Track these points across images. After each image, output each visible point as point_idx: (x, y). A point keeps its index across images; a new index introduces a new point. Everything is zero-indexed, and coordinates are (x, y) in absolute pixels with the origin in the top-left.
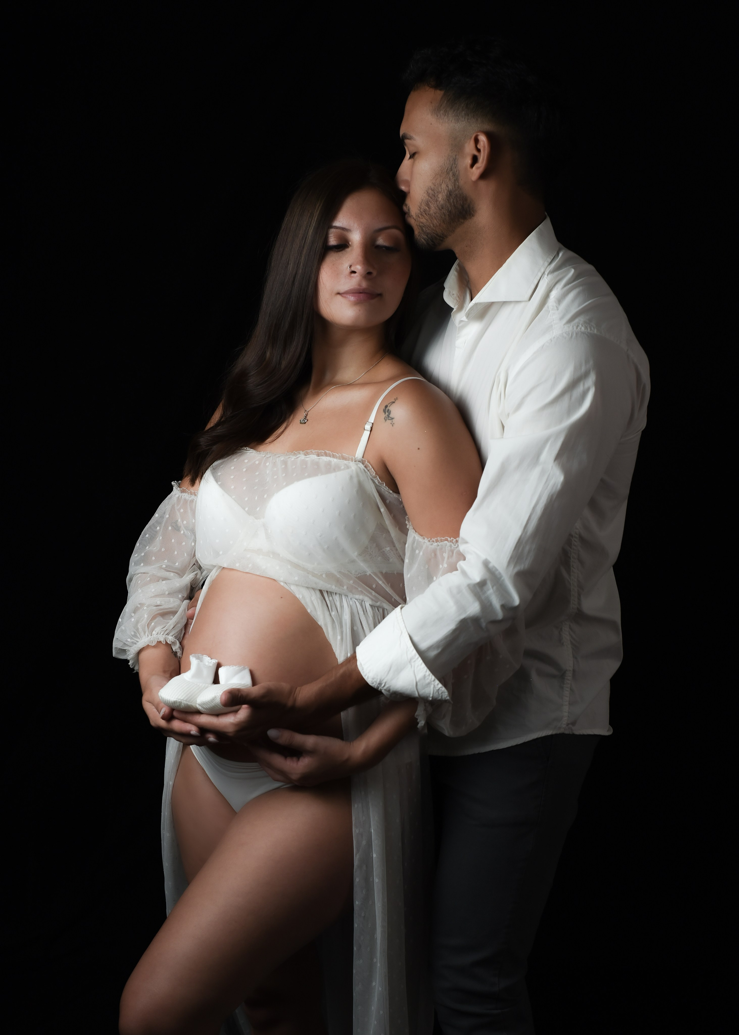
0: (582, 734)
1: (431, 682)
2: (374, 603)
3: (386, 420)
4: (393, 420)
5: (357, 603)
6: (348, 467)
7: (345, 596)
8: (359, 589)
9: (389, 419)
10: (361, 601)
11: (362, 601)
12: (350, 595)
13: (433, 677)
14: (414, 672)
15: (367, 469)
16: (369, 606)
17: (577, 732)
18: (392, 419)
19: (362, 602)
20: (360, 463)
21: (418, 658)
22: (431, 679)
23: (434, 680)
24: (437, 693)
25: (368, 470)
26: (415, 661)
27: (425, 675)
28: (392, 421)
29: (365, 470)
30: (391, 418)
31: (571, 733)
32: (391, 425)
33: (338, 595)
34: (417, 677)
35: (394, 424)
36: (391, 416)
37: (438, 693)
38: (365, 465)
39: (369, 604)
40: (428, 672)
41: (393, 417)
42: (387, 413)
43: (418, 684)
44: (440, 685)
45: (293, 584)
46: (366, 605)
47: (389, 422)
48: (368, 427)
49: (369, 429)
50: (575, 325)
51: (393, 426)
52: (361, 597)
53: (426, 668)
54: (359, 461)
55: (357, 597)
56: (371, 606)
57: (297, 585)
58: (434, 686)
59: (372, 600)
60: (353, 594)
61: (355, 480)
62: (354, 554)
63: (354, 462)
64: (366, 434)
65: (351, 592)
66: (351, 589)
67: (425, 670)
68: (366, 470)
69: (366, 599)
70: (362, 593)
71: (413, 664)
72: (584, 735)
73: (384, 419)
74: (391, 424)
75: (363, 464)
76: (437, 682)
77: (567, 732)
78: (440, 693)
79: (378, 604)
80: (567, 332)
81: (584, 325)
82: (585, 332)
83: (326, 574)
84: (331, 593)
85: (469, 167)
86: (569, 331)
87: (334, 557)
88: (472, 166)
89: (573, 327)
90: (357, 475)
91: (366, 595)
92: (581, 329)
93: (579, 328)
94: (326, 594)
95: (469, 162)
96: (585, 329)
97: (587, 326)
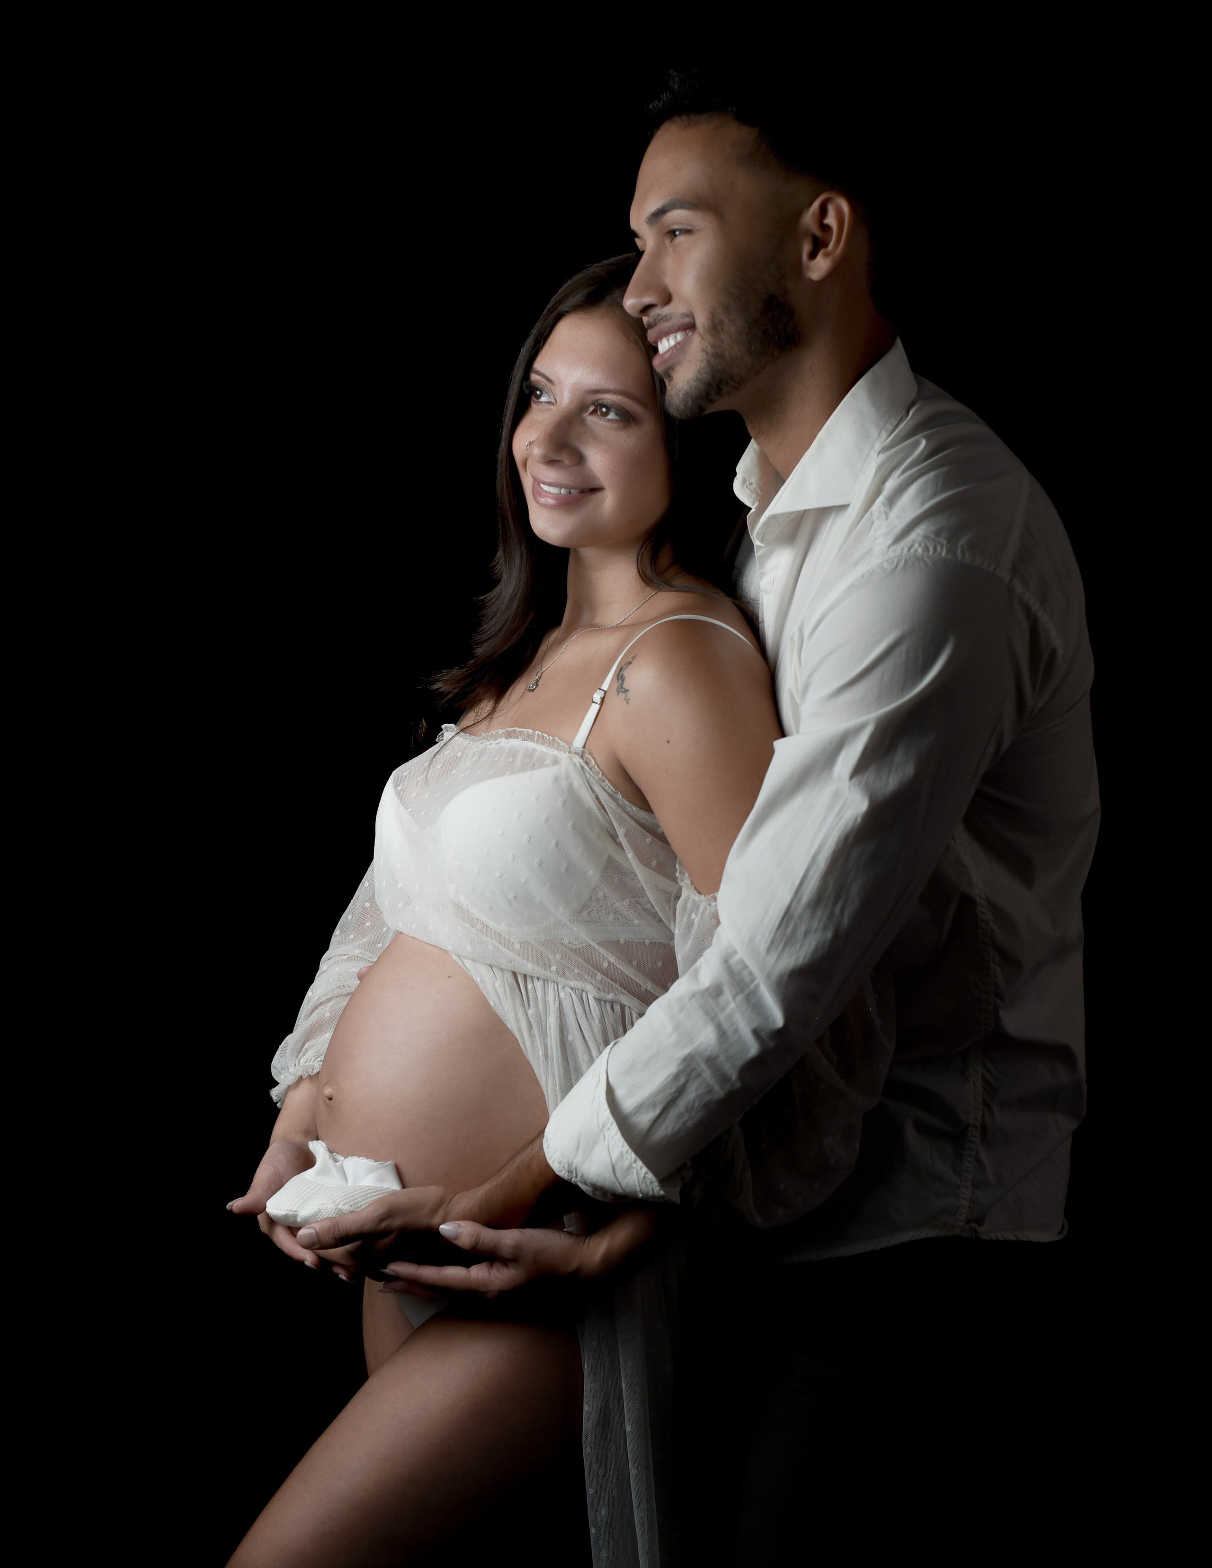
1: (632, 1164)
2: (602, 995)
3: (618, 693)
4: (628, 693)
5: (572, 993)
6: (556, 762)
7: (553, 984)
8: (576, 971)
9: (622, 692)
10: (581, 991)
11: (583, 991)
12: (561, 982)
13: (633, 1155)
14: (608, 1146)
15: (588, 766)
18: (627, 691)
19: (581, 995)
20: (576, 756)
21: (612, 1123)
22: (631, 1158)
23: (635, 1161)
24: (644, 1185)
25: (591, 769)
26: (609, 1129)
27: (622, 1152)
28: (626, 696)
29: (584, 768)
30: (624, 689)
32: (625, 702)
34: (612, 1156)
35: (629, 700)
36: (625, 686)
37: (646, 1183)
38: (585, 760)
39: (594, 997)
40: (626, 1147)
41: (627, 688)
42: (620, 681)
43: (616, 1168)
44: (645, 1169)
45: (468, 958)
46: (589, 997)
47: (622, 695)
48: (597, 697)
49: (599, 701)
50: (907, 545)
51: (627, 703)
52: (579, 984)
53: (622, 1140)
54: (576, 753)
55: (572, 984)
56: (599, 1000)
57: (474, 960)
58: (637, 1171)
59: (599, 990)
60: (566, 979)
62: (560, 913)
63: (567, 753)
64: (595, 708)
65: (563, 975)
66: (562, 972)
67: (621, 1144)
68: (586, 767)
69: (588, 987)
70: (580, 977)
71: (606, 1134)
73: (616, 691)
74: (625, 699)
75: (582, 757)
76: (640, 1163)
78: (648, 1182)
79: (610, 997)
80: (890, 559)
81: (923, 544)
82: (923, 557)
83: (521, 943)
84: (532, 977)
85: (805, 257)
86: (894, 557)
87: (528, 914)
88: (813, 255)
89: (902, 548)
90: (568, 776)
91: (585, 980)
92: (916, 551)
93: (912, 551)
94: (523, 978)
95: (806, 248)
96: (923, 551)
97: (928, 544)
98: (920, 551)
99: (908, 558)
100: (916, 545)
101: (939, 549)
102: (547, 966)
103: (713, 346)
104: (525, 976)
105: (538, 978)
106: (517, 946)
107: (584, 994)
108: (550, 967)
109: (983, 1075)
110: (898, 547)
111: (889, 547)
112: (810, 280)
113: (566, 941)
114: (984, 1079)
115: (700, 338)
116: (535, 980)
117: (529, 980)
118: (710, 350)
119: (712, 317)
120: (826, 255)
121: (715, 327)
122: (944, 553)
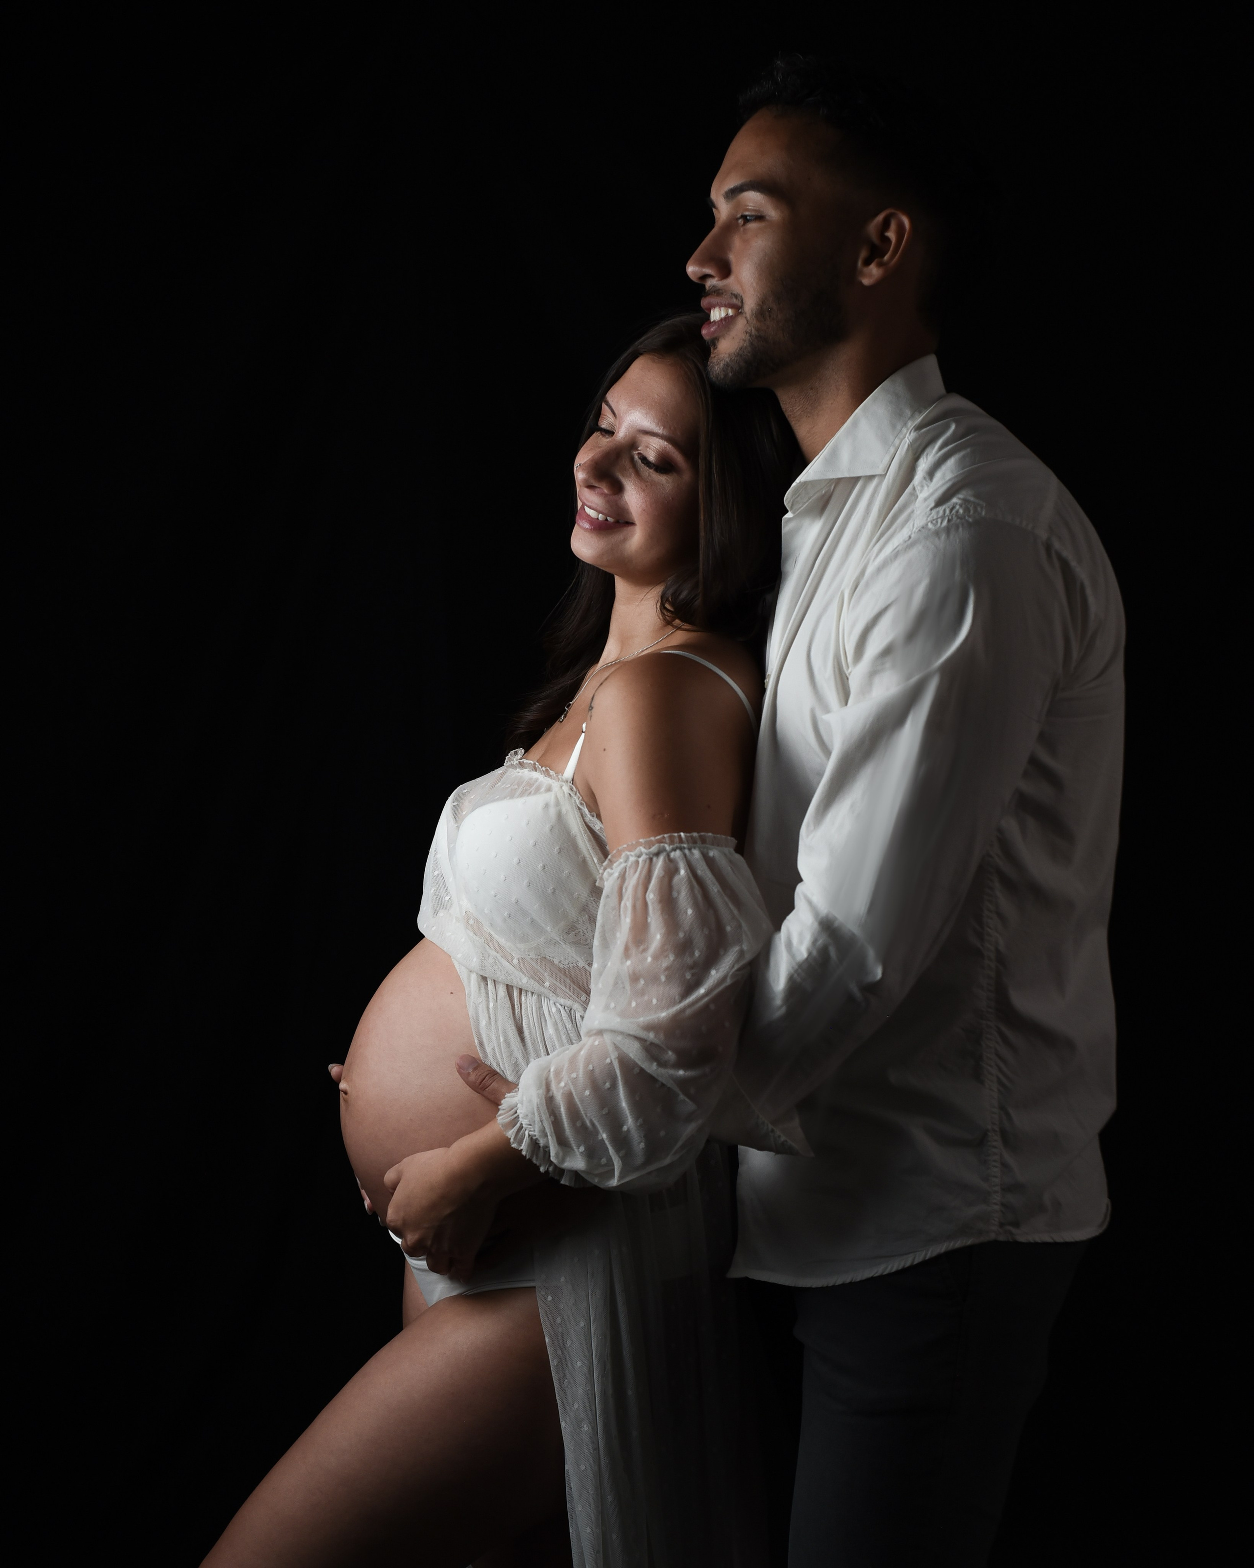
0: (1032, 1241)
4: (593, 710)
5: (563, 1010)
6: (549, 789)
7: (545, 999)
8: (567, 992)
9: (590, 710)
11: (570, 1009)
12: (553, 998)
16: (579, 1017)
17: (1022, 1239)
18: (592, 708)
20: (567, 785)
25: (575, 795)
29: (570, 794)
31: (1011, 1240)
33: (535, 997)
35: (592, 716)
41: (593, 706)
46: (576, 1016)
47: (590, 713)
48: (585, 727)
49: (585, 730)
50: (949, 507)
51: (591, 719)
52: (568, 1003)
54: (566, 782)
55: (562, 1001)
60: (558, 996)
61: (552, 811)
62: (552, 931)
63: (558, 781)
64: (582, 738)
65: (554, 992)
66: (555, 989)
69: (576, 1007)
72: (1036, 1244)
75: (570, 787)
77: (1002, 1238)
80: (934, 520)
81: (964, 506)
82: (965, 517)
83: (519, 959)
84: (526, 991)
85: (860, 263)
86: (937, 518)
87: (522, 933)
88: (867, 263)
89: (945, 510)
90: (558, 803)
91: (574, 1000)
92: (957, 512)
93: (954, 511)
94: (518, 992)
95: (863, 254)
96: (964, 512)
97: (969, 506)
98: (961, 511)
99: (950, 517)
100: (958, 507)
101: (979, 509)
102: (541, 982)
103: (758, 330)
104: (521, 990)
105: (532, 993)
106: (515, 961)
107: (572, 1011)
108: (543, 983)
109: (998, 1078)
110: (941, 509)
111: (931, 509)
112: (861, 283)
113: (556, 961)
114: (1000, 1082)
115: (746, 322)
116: (529, 994)
117: (523, 993)
118: (754, 332)
119: (761, 304)
120: (880, 265)
121: (761, 313)
122: (983, 513)
